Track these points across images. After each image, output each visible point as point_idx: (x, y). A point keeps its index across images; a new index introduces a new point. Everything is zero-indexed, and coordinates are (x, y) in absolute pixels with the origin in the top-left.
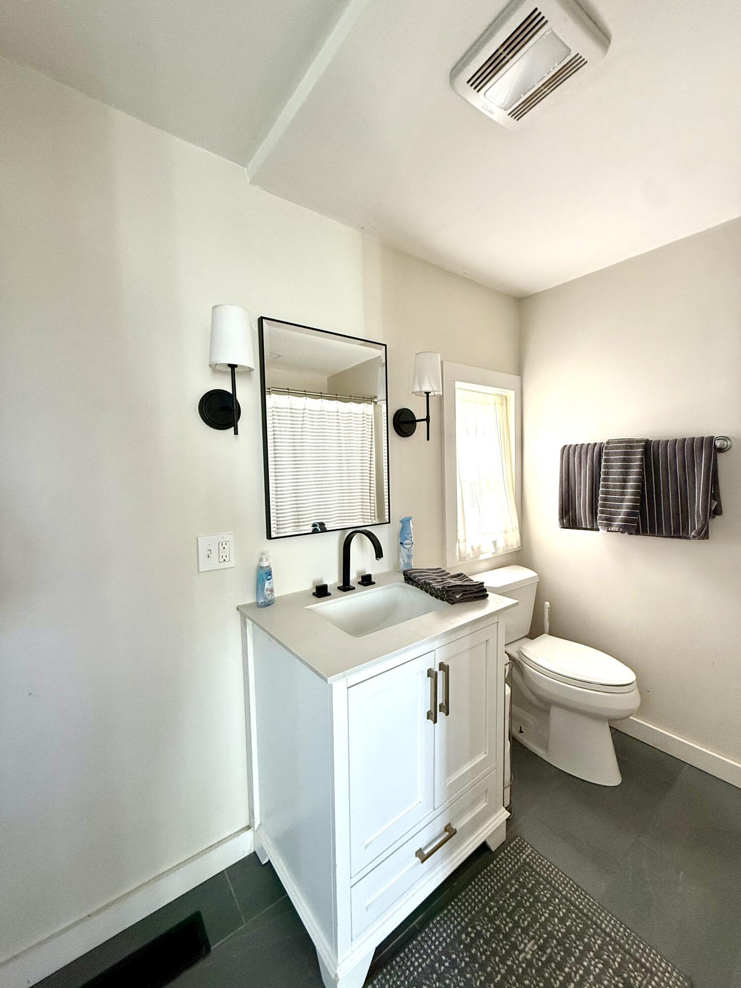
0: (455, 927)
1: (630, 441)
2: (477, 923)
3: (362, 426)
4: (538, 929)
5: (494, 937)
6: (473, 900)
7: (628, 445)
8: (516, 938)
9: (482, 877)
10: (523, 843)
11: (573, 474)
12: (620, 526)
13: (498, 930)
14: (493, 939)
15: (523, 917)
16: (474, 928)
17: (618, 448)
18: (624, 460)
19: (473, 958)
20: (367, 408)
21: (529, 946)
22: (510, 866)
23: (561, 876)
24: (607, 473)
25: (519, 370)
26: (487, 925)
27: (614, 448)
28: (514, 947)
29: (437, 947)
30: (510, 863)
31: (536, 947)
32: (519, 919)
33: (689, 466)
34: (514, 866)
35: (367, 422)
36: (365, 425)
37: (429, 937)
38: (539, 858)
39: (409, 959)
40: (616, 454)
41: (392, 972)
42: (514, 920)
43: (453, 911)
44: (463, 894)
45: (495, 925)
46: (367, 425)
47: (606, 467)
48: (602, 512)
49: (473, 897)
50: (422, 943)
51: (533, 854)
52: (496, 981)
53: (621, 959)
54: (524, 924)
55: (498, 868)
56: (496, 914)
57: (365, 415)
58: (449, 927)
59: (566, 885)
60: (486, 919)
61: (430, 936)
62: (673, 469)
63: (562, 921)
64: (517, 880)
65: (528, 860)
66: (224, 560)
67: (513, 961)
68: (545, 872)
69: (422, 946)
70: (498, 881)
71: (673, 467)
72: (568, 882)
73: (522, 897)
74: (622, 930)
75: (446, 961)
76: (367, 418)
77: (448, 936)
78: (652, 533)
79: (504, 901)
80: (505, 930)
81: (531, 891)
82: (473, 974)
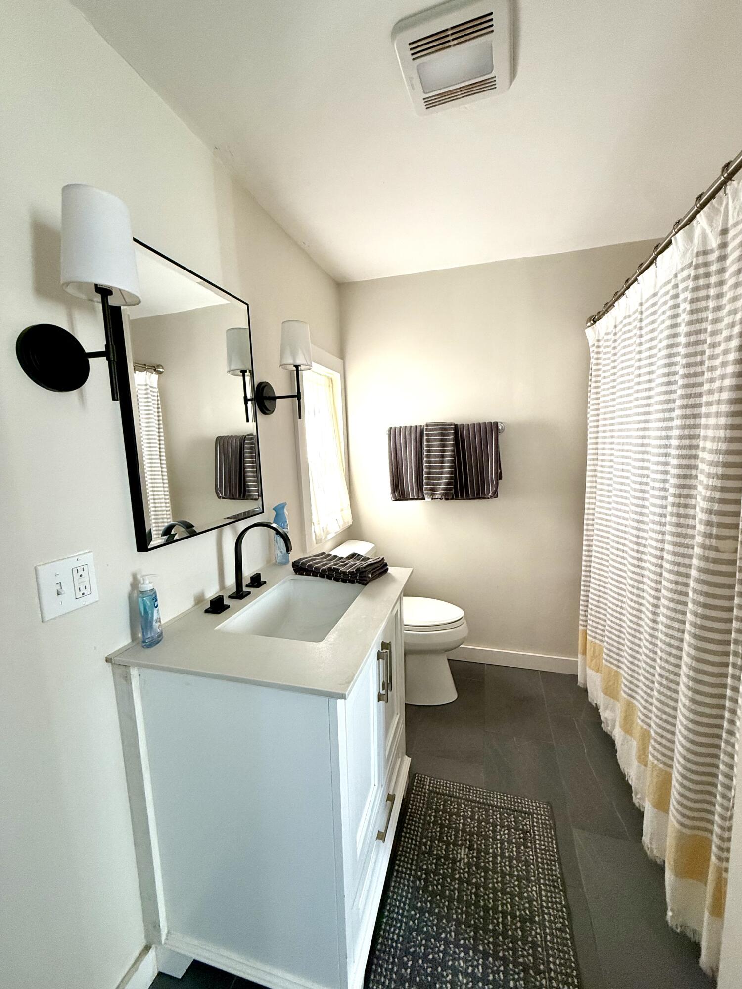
0: (408, 881)
1: (443, 424)
2: (421, 864)
3: (146, 400)
4: (462, 835)
5: (439, 865)
6: (410, 848)
7: (443, 428)
8: (452, 854)
9: (408, 824)
10: (421, 777)
11: (400, 452)
12: (443, 494)
13: (439, 858)
14: (439, 867)
15: (449, 834)
16: (421, 869)
17: (436, 430)
18: (442, 440)
19: (433, 894)
20: (150, 378)
21: (462, 853)
22: (422, 801)
23: (456, 786)
24: (429, 451)
25: (342, 354)
26: (430, 859)
27: (432, 430)
28: (454, 861)
29: (403, 909)
30: (421, 799)
31: (467, 850)
32: (447, 838)
33: (484, 444)
34: (424, 800)
35: (152, 395)
36: (150, 400)
37: (393, 906)
38: (437, 782)
39: (388, 939)
40: (435, 435)
41: (381, 962)
42: (444, 841)
43: (400, 869)
44: (401, 849)
45: (434, 855)
46: (153, 400)
47: (428, 446)
48: (428, 484)
49: (409, 845)
50: (391, 915)
51: (432, 782)
52: (456, 897)
53: (514, 817)
54: (451, 839)
55: (415, 809)
56: (431, 846)
57: (148, 387)
58: (404, 885)
59: (463, 790)
60: (426, 855)
61: (394, 904)
62: (474, 447)
63: (472, 818)
64: (432, 809)
65: (431, 788)
66: (83, 594)
67: (459, 873)
68: (446, 790)
69: (392, 918)
70: (420, 819)
71: (474, 445)
72: (463, 787)
73: (441, 820)
74: (505, 798)
75: (416, 914)
76: (151, 391)
77: (408, 892)
78: (462, 498)
79: (432, 832)
80: (443, 854)
81: (444, 811)
82: (439, 907)
